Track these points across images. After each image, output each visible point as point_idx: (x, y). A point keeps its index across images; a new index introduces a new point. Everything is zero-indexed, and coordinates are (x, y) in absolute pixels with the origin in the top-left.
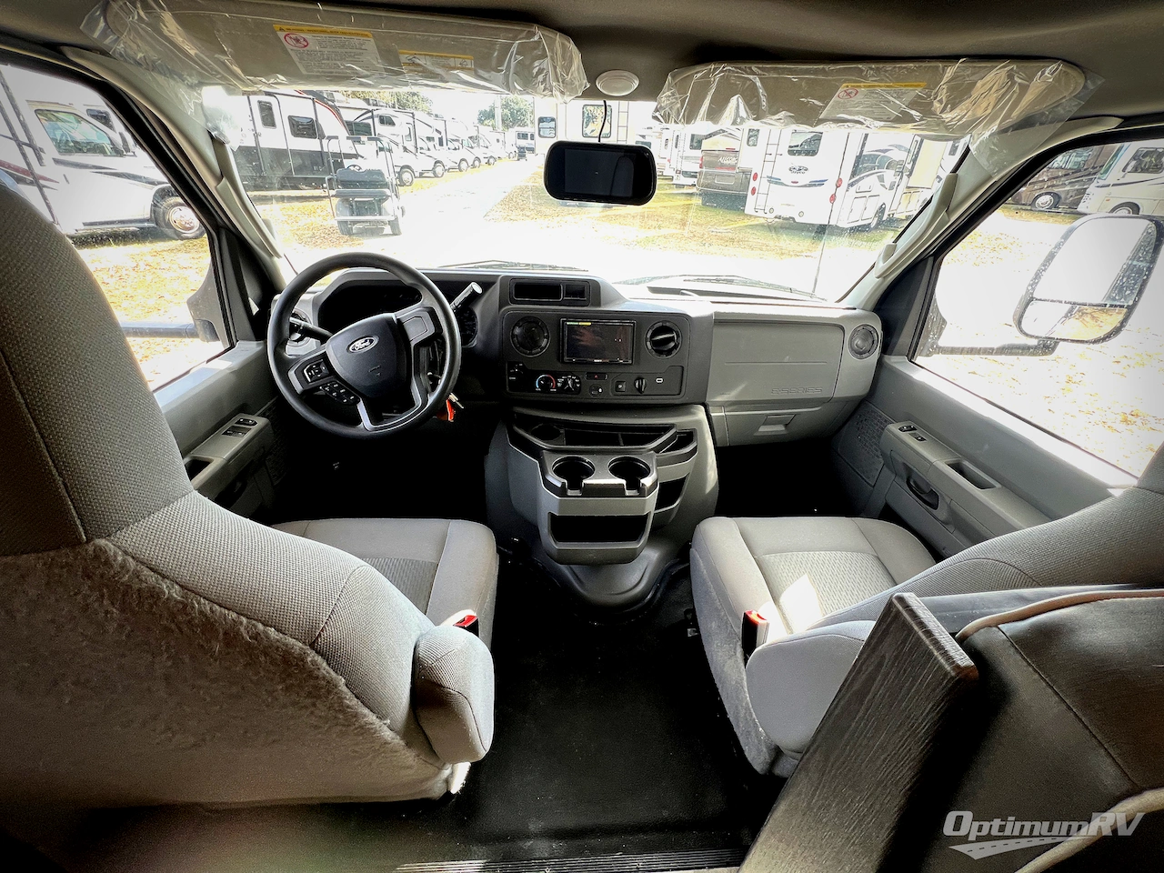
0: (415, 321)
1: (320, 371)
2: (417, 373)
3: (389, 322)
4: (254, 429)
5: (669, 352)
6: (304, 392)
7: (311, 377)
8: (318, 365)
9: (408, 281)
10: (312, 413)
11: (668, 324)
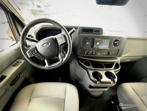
0: (60, 39)
1: (35, 52)
2: (60, 52)
3: (53, 39)
4: (21, 64)
5: (117, 46)
6: (31, 58)
7: (32, 53)
8: (34, 50)
9: (58, 27)
10: (33, 63)
11: (117, 39)
